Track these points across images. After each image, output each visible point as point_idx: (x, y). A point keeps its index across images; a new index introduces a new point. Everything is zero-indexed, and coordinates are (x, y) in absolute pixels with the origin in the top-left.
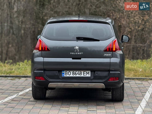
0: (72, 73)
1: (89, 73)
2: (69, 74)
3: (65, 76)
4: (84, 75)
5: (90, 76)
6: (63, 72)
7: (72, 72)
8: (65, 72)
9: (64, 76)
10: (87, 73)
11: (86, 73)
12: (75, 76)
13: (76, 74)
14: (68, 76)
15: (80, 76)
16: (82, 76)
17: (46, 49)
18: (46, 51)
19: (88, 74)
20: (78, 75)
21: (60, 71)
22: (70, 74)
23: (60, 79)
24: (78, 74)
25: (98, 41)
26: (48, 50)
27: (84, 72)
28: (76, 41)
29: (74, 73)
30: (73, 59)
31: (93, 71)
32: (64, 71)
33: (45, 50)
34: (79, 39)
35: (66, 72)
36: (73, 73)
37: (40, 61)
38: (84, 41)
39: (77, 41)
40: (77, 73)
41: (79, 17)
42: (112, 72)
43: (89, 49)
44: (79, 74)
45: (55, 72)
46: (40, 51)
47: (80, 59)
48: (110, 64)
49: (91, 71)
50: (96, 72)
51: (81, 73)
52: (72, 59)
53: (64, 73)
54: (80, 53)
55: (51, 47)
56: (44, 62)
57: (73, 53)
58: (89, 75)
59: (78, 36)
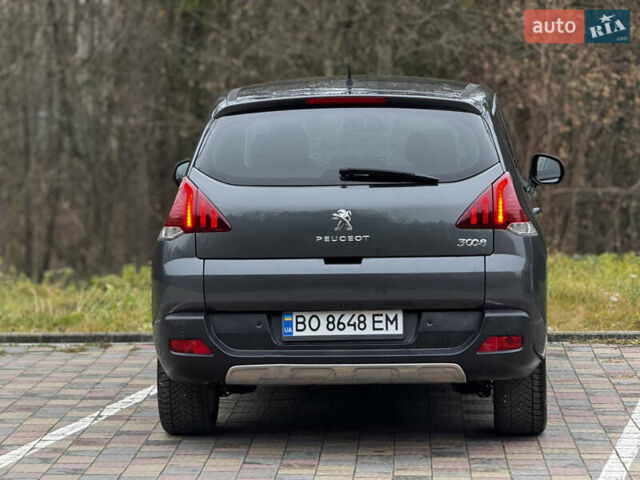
0: (324, 322)
1: (396, 318)
2: (314, 326)
3: (296, 334)
4: (374, 329)
5: (400, 331)
6: (287, 319)
7: (323, 318)
8: (297, 317)
9: (291, 333)
10: (387, 319)
11: (383, 319)
12: (336, 332)
13: (341, 326)
14: (308, 333)
15: (358, 332)
16: (369, 331)
17: (214, 225)
18: (213, 230)
19: (392, 323)
20: (353, 327)
21: (275, 313)
22: (317, 327)
23: (273, 347)
24: (349, 325)
25: (434, 182)
26: (222, 226)
27: (374, 316)
28: (338, 188)
29: (333, 322)
30: (328, 261)
31: (412, 311)
32: (290, 312)
33: (208, 228)
34: (350, 176)
35: (300, 320)
36: (331, 319)
37: (190, 274)
38: (371, 186)
39: (344, 186)
40: (345, 320)
41: (349, 84)
42: (493, 312)
43: (395, 219)
44: (354, 325)
45: (252, 319)
46: (186, 230)
47: (358, 260)
48: (484, 280)
49: (406, 313)
50: (425, 316)
51: (362, 319)
52: (322, 261)
53: (291, 322)
54: (358, 238)
55: (234, 214)
56: (208, 276)
57: (327, 239)
58: (396, 330)
59: (346, 167)
